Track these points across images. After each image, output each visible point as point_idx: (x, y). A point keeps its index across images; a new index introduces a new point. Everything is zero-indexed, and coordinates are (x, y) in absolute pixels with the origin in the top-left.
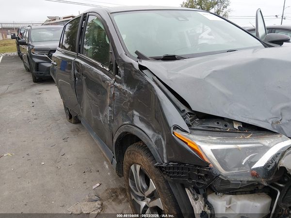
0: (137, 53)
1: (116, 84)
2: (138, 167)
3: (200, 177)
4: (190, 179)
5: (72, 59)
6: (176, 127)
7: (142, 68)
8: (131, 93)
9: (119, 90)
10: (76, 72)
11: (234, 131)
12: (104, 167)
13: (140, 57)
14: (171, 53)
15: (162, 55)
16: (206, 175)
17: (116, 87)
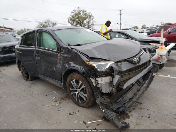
0: (68, 44)
1: (61, 55)
2: (74, 80)
3: (94, 71)
4: (91, 73)
5: (34, 49)
6: (86, 61)
7: (72, 48)
8: (69, 56)
9: (63, 56)
10: (36, 54)
11: (100, 61)
12: (54, 93)
13: (69, 45)
14: (79, 44)
15: (76, 44)
16: (95, 70)
17: (62, 56)
